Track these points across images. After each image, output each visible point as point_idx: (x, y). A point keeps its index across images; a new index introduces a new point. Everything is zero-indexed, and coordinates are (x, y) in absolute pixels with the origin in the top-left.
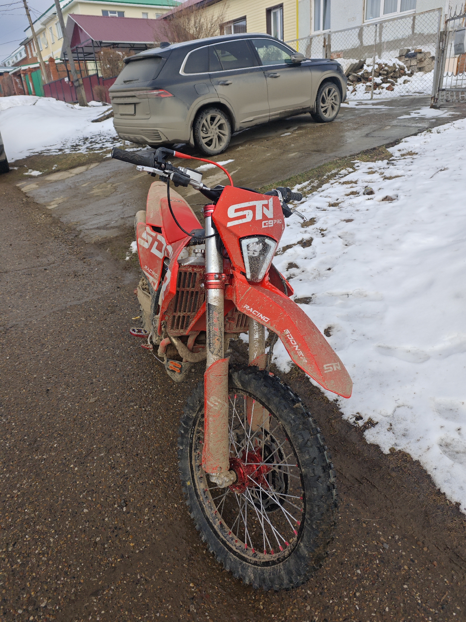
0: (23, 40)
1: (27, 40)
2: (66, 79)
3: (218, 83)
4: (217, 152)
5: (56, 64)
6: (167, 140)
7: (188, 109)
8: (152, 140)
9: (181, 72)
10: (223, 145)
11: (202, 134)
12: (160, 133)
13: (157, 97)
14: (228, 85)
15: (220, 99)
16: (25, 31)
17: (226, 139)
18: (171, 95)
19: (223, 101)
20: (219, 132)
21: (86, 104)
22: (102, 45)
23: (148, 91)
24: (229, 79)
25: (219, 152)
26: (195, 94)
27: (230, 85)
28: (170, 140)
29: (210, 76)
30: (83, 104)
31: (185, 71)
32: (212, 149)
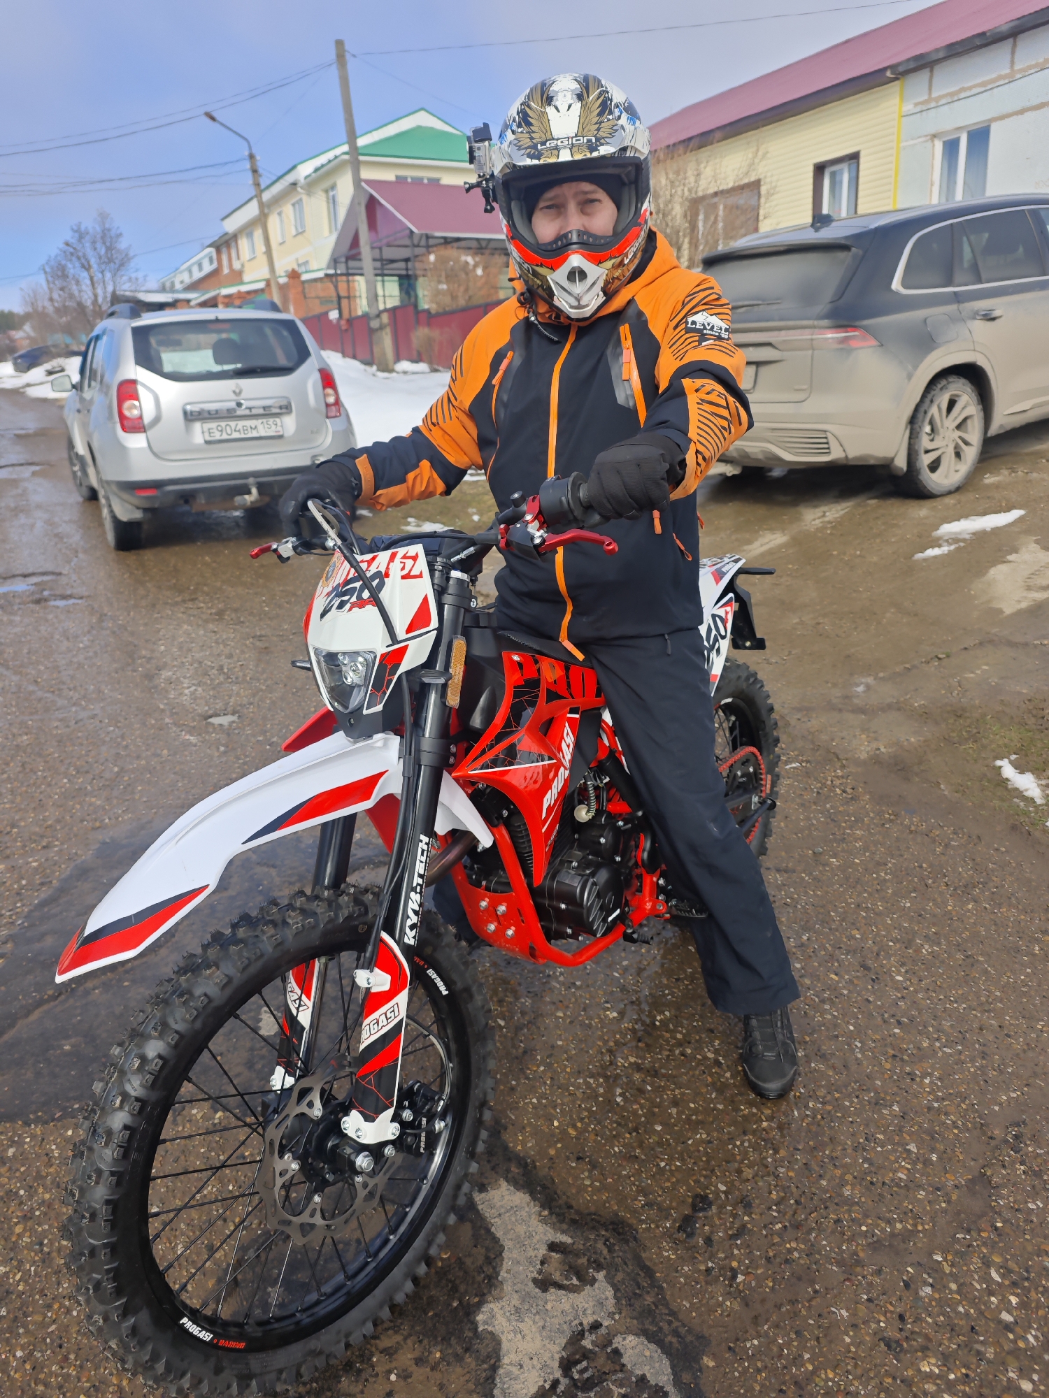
0: (216, 238)
1: (226, 238)
2: (334, 315)
3: (975, 315)
4: (947, 489)
5: (303, 282)
6: (842, 455)
7: (910, 377)
8: (796, 454)
9: (896, 284)
10: (964, 467)
11: (925, 442)
12: (831, 439)
13: (841, 346)
14: (994, 319)
15: (978, 354)
16: (223, 219)
17: (971, 454)
18: (875, 343)
19: (981, 362)
20: (960, 437)
21: (390, 367)
22: (431, 242)
23: (816, 330)
24: (997, 305)
25: (953, 488)
26: (924, 341)
27: (997, 321)
28: (850, 456)
29: (958, 298)
30: (386, 368)
31: (905, 284)
32: (939, 481)
